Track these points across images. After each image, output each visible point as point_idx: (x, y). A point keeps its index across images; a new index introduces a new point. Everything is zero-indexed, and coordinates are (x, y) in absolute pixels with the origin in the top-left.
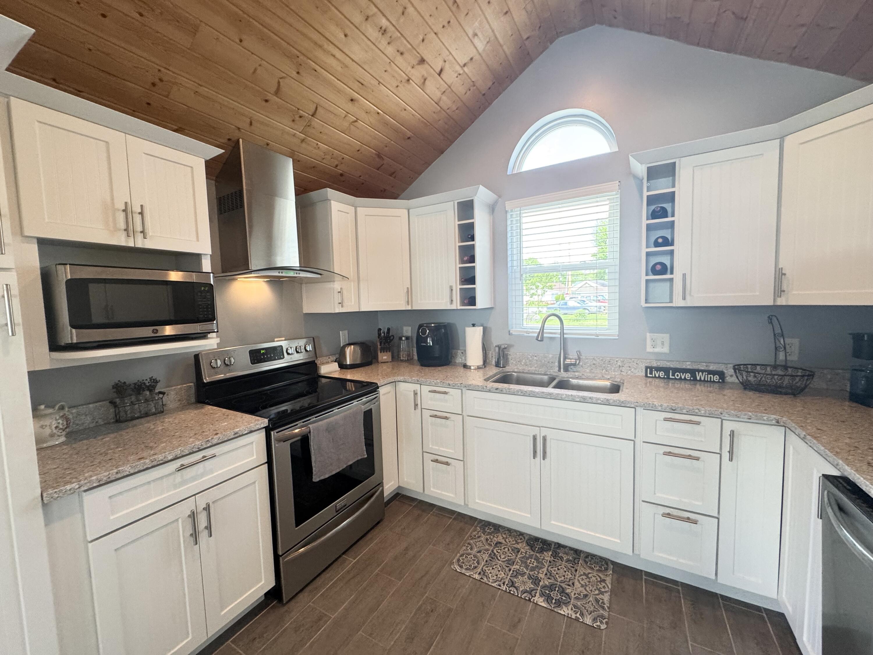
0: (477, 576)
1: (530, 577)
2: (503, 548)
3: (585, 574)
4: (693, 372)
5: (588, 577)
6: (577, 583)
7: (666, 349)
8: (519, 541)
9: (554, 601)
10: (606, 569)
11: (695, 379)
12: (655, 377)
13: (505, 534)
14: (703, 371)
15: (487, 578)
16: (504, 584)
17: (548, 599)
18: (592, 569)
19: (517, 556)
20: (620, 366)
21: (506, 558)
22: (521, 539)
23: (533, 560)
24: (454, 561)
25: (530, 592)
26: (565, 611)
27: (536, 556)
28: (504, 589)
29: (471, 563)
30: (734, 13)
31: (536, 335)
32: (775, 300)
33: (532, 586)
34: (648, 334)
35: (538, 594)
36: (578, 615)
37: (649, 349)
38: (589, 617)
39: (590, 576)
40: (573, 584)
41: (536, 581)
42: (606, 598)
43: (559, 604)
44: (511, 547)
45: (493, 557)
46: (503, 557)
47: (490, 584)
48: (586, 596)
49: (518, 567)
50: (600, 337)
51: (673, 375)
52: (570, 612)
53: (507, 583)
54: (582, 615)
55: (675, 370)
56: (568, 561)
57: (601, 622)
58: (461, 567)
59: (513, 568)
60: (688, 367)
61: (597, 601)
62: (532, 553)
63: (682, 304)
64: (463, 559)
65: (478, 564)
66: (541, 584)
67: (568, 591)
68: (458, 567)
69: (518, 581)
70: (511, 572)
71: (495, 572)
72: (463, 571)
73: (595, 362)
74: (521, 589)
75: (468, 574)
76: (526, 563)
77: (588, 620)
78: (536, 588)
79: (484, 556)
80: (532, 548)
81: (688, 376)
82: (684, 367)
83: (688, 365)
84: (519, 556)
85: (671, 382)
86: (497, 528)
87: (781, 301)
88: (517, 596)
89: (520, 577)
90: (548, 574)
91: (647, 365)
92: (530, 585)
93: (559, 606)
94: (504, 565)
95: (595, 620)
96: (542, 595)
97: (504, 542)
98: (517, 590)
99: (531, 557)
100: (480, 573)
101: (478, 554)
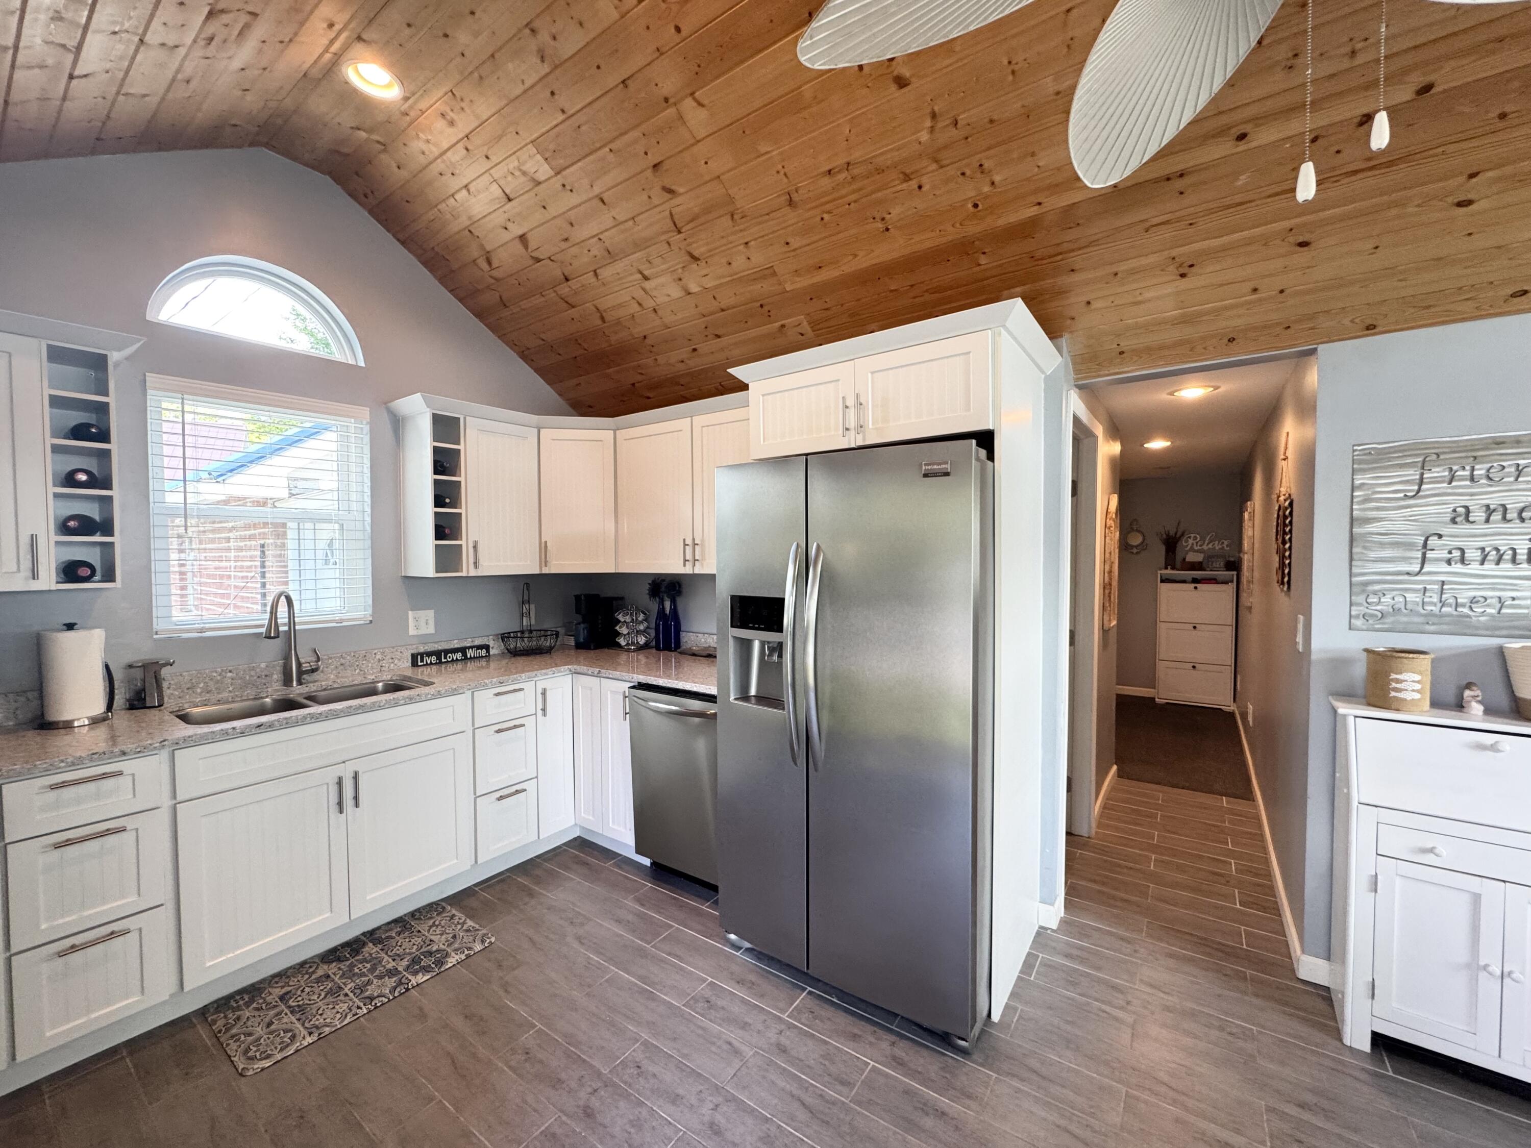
0: (309, 1040)
1: (380, 977)
2: (299, 993)
3: (431, 927)
4: (463, 650)
5: (437, 926)
6: (433, 938)
7: (431, 630)
8: (311, 970)
9: (433, 966)
10: (444, 908)
11: (466, 658)
12: (427, 664)
13: (277, 983)
14: (472, 647)
15: (328, 1026)
16: (359, 1008)
17: (426, 969)
18: (431, 918)
19: (333, 980)
20: (379, 661)
21: (323, 994)
22: (311, 967)
23: (360, 966)
24: (241, 1066)
25: (400, 983)
26: (451, 961)
27: (357, 960)
28: (365, 1011)
29: (278, 1040)
30: (501, 297)
31: (263, 630)
32: (541, 568)
33: (394, 979)
34: (410, 612)
35: (410, 977)
36: (466, 952)
37: (412, 631)
38: (476, 944)
39: (437, 923)
40: (431, 941)
41: (392, 973)
42: (470, 923)
43: (440, 963)
44: (311, 982)
45: (300, 1011)
46: (315, 997)
47: (339, 1026)
48: (454, 937)
49: (352, 985)
50: (344, 624)
51: (445, 658)
52: (457, 957)
53: (361, 1005)
54: (469, 949)
55: (447, 652)
56: (399, 934)
57: (489, 938)
58: (269, 1057)
59: (346, 990)
60: (456, 646)
61: (468, 931)
62: (348, 963)
63: (473, 573)
64: (258, 1050)
65: (290, 1031)
66: (400, 969)
67: (434, 949)
68: (264, 1062)
69: (371, 991)
70: (351, 995)
71: (329, 1014)
72: (279, 1057)
73: (343, 661)
74: (387, 991)
75: (291, 1052)
76: (354, 975)
77: (478, 947)
78: (400, 976)
79: (285, 1020)
80: (339, 960)
81: (459, 655)
82: (452, 647)
83: (456, 644)
84: (336, 979)
85: (443, 666)
86: (253, 991)
87: (546, 571)
88: (389, 1001)
89: (369, 987)
90: (396, 957)
91: (415, 651)
92: (391, 982)
93: (442, 964)
94: (330, 999)
95: (483, 942)
96: (415, 973)
97: (290, 988)
98: (383, 996)
99: (352, 966)
100: (310, 1034)
101: (273, 1027)
